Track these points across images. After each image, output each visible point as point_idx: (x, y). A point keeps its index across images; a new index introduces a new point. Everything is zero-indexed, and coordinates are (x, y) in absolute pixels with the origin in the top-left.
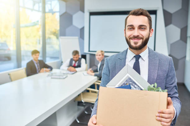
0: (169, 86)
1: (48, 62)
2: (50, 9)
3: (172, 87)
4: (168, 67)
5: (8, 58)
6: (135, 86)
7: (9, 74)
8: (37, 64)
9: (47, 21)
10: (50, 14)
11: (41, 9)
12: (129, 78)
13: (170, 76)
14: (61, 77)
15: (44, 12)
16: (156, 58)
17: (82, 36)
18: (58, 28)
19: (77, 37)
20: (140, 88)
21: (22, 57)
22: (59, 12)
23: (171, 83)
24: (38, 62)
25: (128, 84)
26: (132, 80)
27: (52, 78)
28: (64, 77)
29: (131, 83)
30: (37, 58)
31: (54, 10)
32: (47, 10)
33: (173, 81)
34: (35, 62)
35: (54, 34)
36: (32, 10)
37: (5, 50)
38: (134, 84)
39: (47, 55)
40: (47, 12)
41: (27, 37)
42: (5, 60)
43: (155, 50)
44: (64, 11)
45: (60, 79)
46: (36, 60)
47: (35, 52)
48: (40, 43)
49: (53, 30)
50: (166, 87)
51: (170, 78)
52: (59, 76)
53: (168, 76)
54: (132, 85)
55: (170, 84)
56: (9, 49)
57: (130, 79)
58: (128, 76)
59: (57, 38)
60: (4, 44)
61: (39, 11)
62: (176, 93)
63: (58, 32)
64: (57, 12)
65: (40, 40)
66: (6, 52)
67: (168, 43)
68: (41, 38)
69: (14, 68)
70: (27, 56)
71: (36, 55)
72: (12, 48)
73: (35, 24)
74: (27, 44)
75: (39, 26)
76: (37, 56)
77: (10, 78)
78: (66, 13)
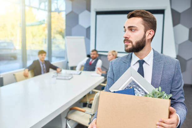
0: (174, 90)
1: (54, 62)
2: (56, 8)
3: (178, 91)
4: (174, 70)
5: (14, 58)
6: (139, 89)
7: (14, 75)
8: (43, 64)
9: (53, 20)
10: (57, 13)
11: (47, 8)
12: (132, 81)
13: (176, 80)
14: (67, 78)
15: (50, 11)
16: (161, 62)
17: (88, 36)
18: (64, 27)
19: (83, 37)
20: (144, 91)
21: (28, 57)
22: (65, 11)
23: (177, 87)
24: (44, 62)
25: (132, 88)
26: (136, 83)
27: (57, 79)
28: (70, 78)
29: (134, 86)
30: (43, 58)
31: (60, 9)
32: (53, 9)
33: (179, 86)
34: (41, 62)
35: (60, 33)
36: (39, 9)
37: (11, 49)
38: (138, 88)
39: (53, 55)
40: (53, 12)
41: (34, 36)
42: (11, 60)
43: (162, 53)
44: (70, 10)
45: (65, 79)
46: (42, 60)
47: (41, 52)
48: (45, 43)
49: (59, 29)
50: (171, 91)
51: (176, 82)
52: (65, 76)
53: (173, 80)
54: (136, 89)
55: (175, 88)
56: (15, 49)
57: (134, 82)
58: (131, 79)
59: (63, 37)
60: (11, 43)
61: (45, 10)
62: (181, 98)
63: (64, 32)
64: (64, 11)
65: (45, 40)
66: (12, 52)
67: (176, 43)
68: (47, 38)
69: (20, 68)
70: (32, 55)
71: (42, 55)
72: (18, 47)
73: (41, 23)
74: (33, 44)
75: (45, 25)
76: (44, 56)
77: (15, 78)
78: (72, 12)
